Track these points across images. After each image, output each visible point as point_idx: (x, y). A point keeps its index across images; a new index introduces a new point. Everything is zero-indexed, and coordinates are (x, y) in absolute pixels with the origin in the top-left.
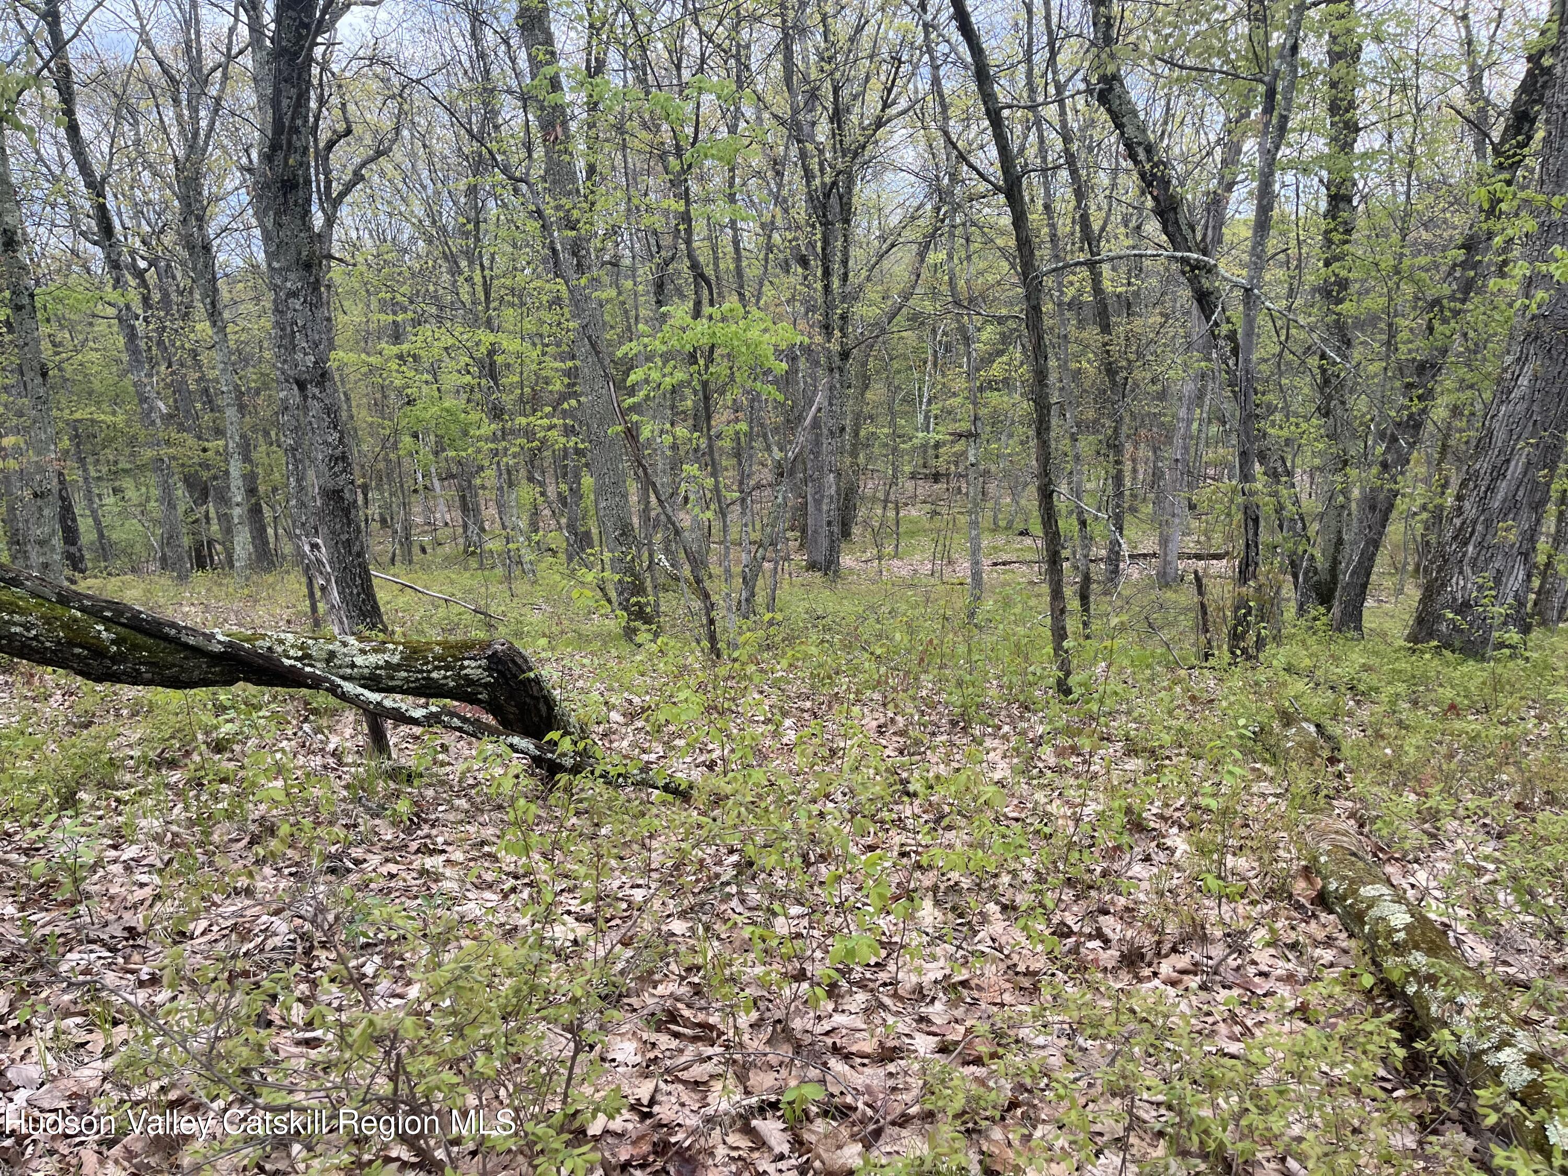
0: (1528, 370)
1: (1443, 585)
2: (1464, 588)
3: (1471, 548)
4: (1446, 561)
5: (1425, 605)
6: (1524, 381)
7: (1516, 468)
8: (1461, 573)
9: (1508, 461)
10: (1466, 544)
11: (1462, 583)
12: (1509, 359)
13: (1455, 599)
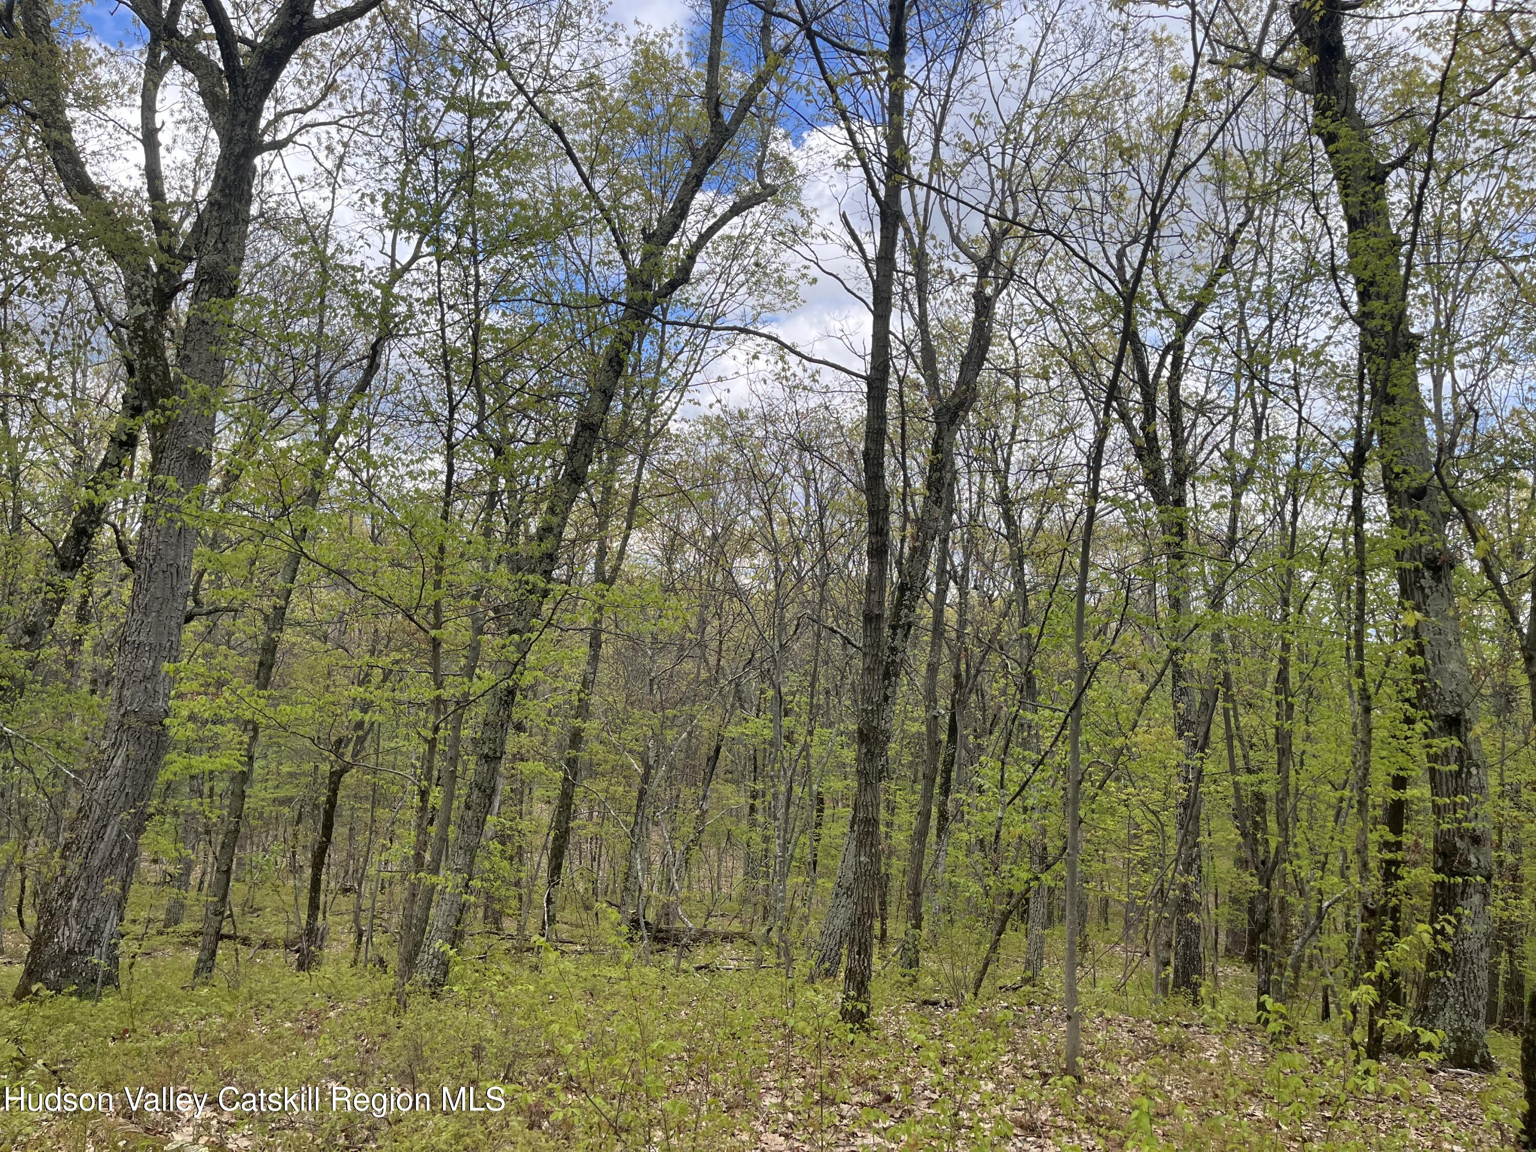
0: (122, 752)
1: (51, 937)
2: (69, 937)
3: (75, 902)
4: (52, 916)
5: (34, 957)
6: (118, 762)
7: (111, 833)
8: (67, 924)
9: (105, 826)
10: (70, 899)
11: (67, 933)
12: (104, 744)
13: (61, 948)
